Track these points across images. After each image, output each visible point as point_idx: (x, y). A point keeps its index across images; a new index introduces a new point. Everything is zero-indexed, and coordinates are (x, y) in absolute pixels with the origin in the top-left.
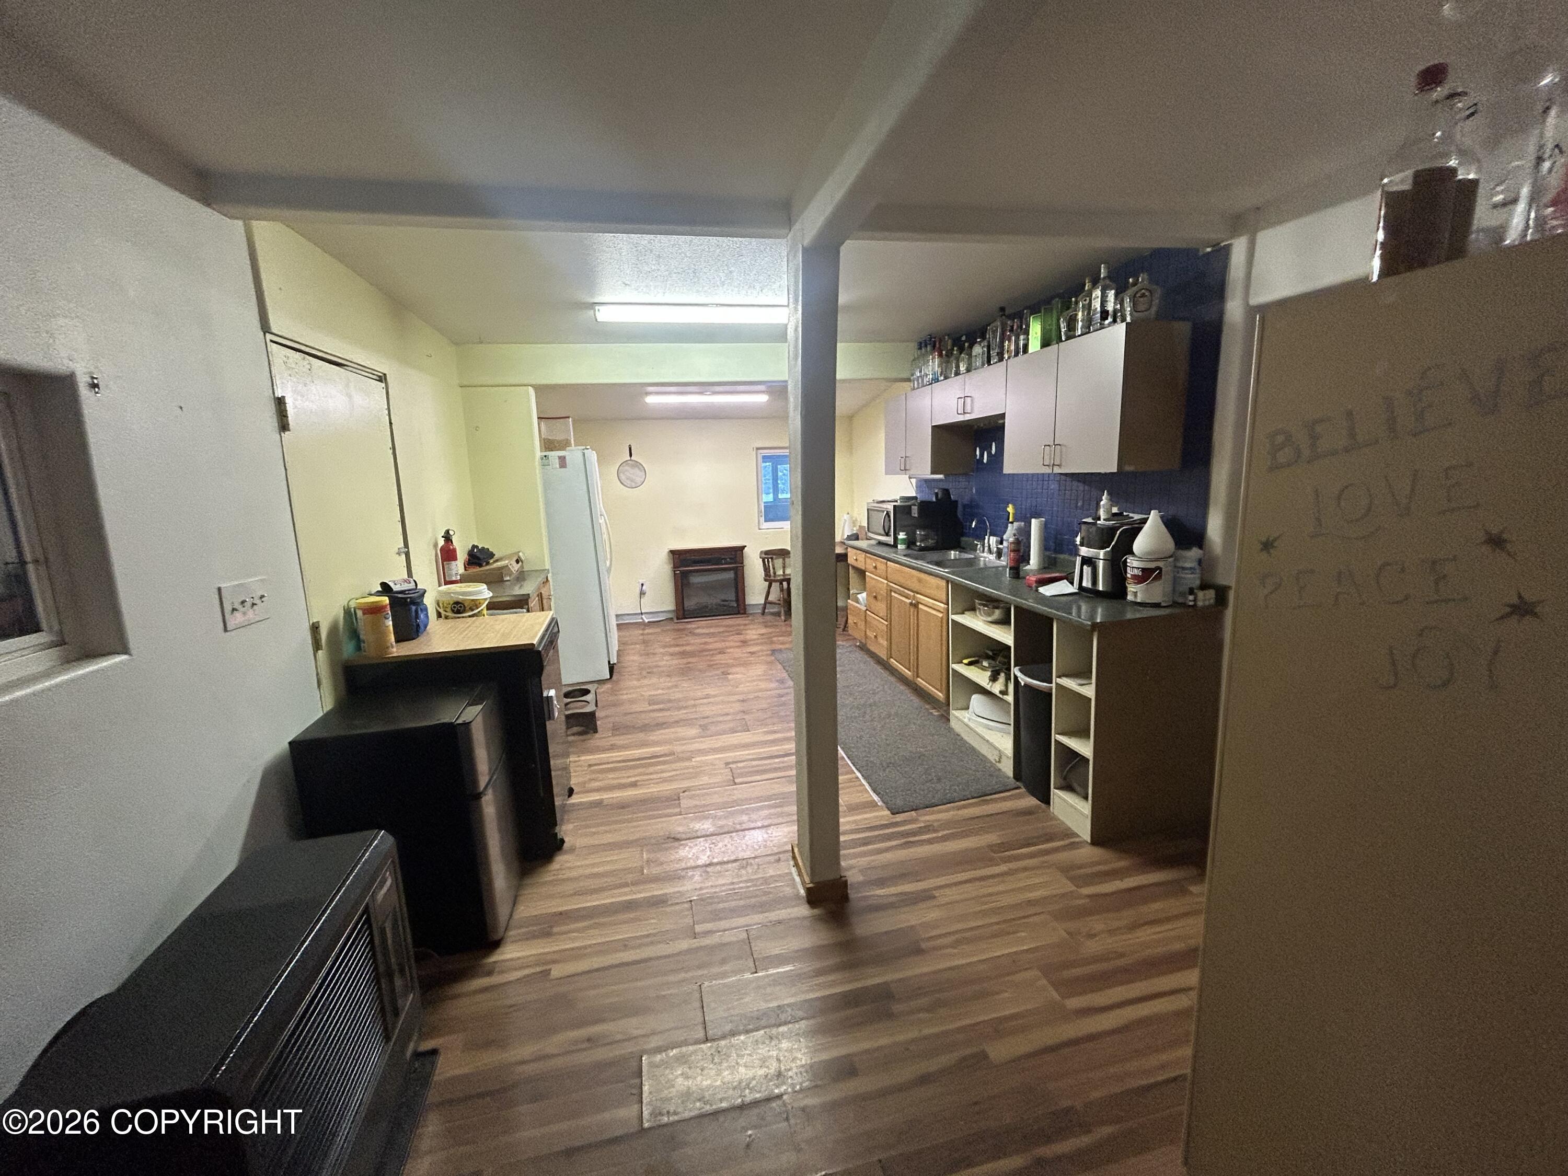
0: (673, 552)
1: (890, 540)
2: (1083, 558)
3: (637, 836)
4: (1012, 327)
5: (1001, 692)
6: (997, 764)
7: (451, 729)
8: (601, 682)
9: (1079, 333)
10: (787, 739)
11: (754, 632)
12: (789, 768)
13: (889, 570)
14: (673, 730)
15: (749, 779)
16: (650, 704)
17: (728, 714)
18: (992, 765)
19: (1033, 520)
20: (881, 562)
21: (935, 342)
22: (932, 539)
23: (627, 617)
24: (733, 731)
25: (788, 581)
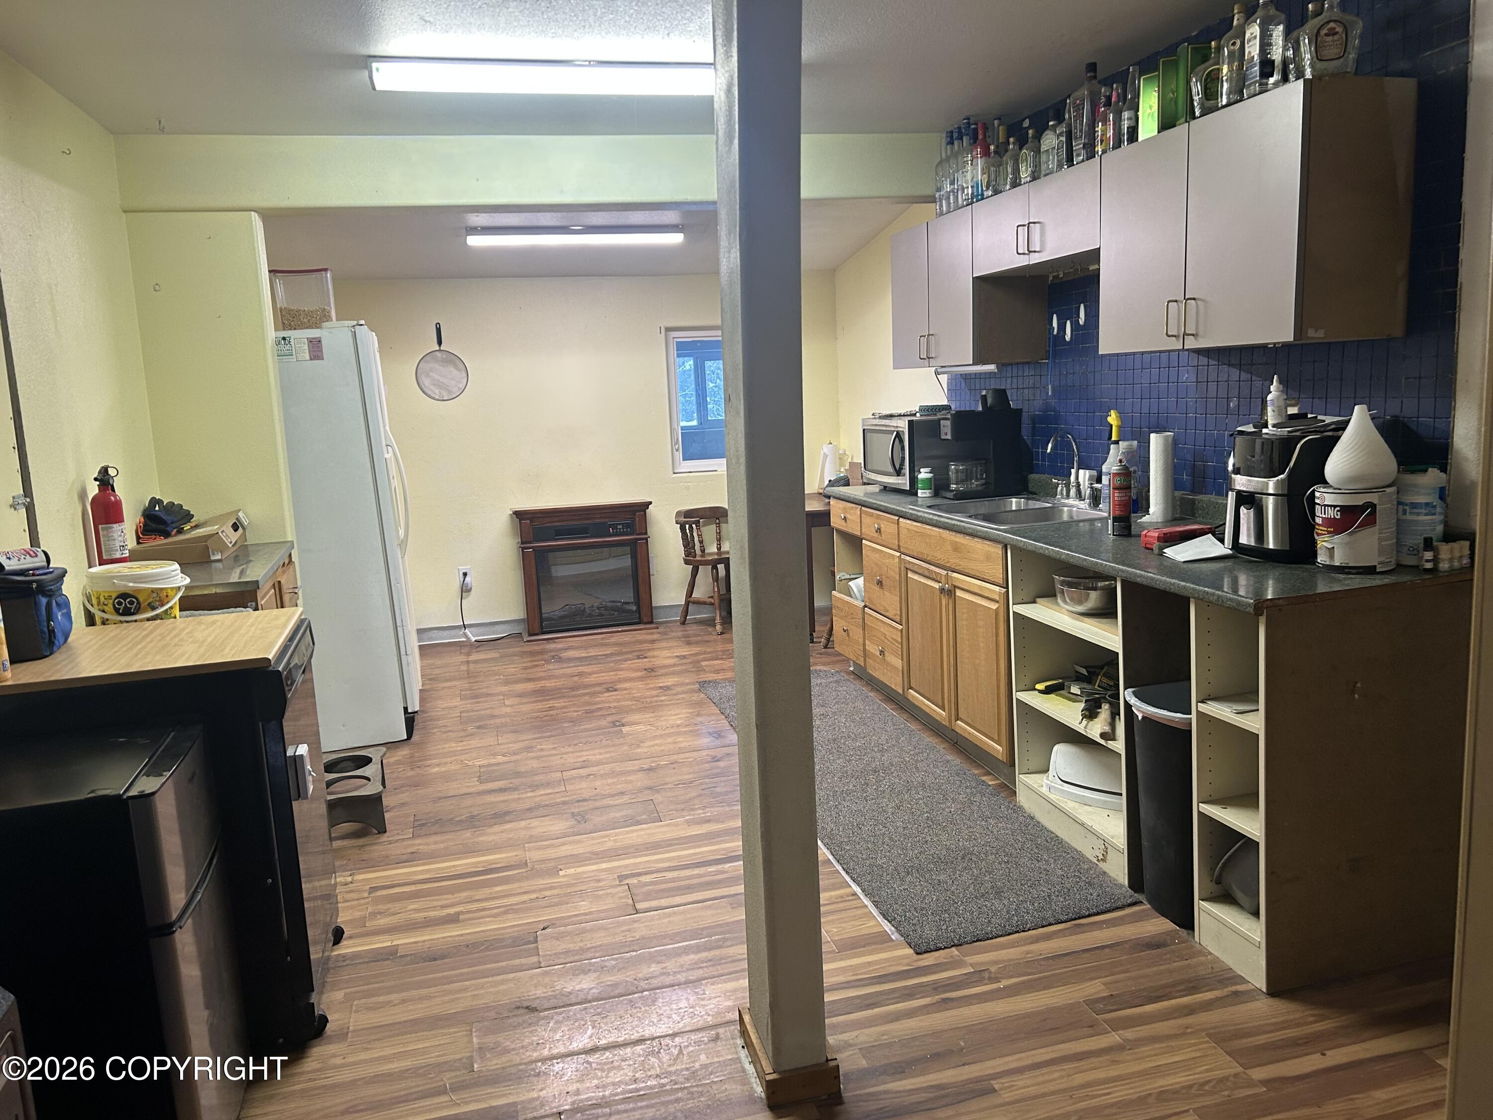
0: (520, 515)
1: (903, 482)
2: (1239, 493)
3: (460, 1006)
4: (1109, 98)
5: (1103, 735)
6: (1101, 864)
7: (117, 804)
8: (392, 745)
9: (1224, 103)
10: (729, 832)
11: (667, 653)
12: (731, 881)
13: (903, 532)
14: (523, 824)
15: (664, 902)
16: (481, 782)
17: (622, 793)
18: (1093, 866)
19: (1153, 436)
20: (888, 520)
21: (976, 130)
22: (977, 480)
23: (441, 633)
24: (632, 821)
25: (726, 562)
